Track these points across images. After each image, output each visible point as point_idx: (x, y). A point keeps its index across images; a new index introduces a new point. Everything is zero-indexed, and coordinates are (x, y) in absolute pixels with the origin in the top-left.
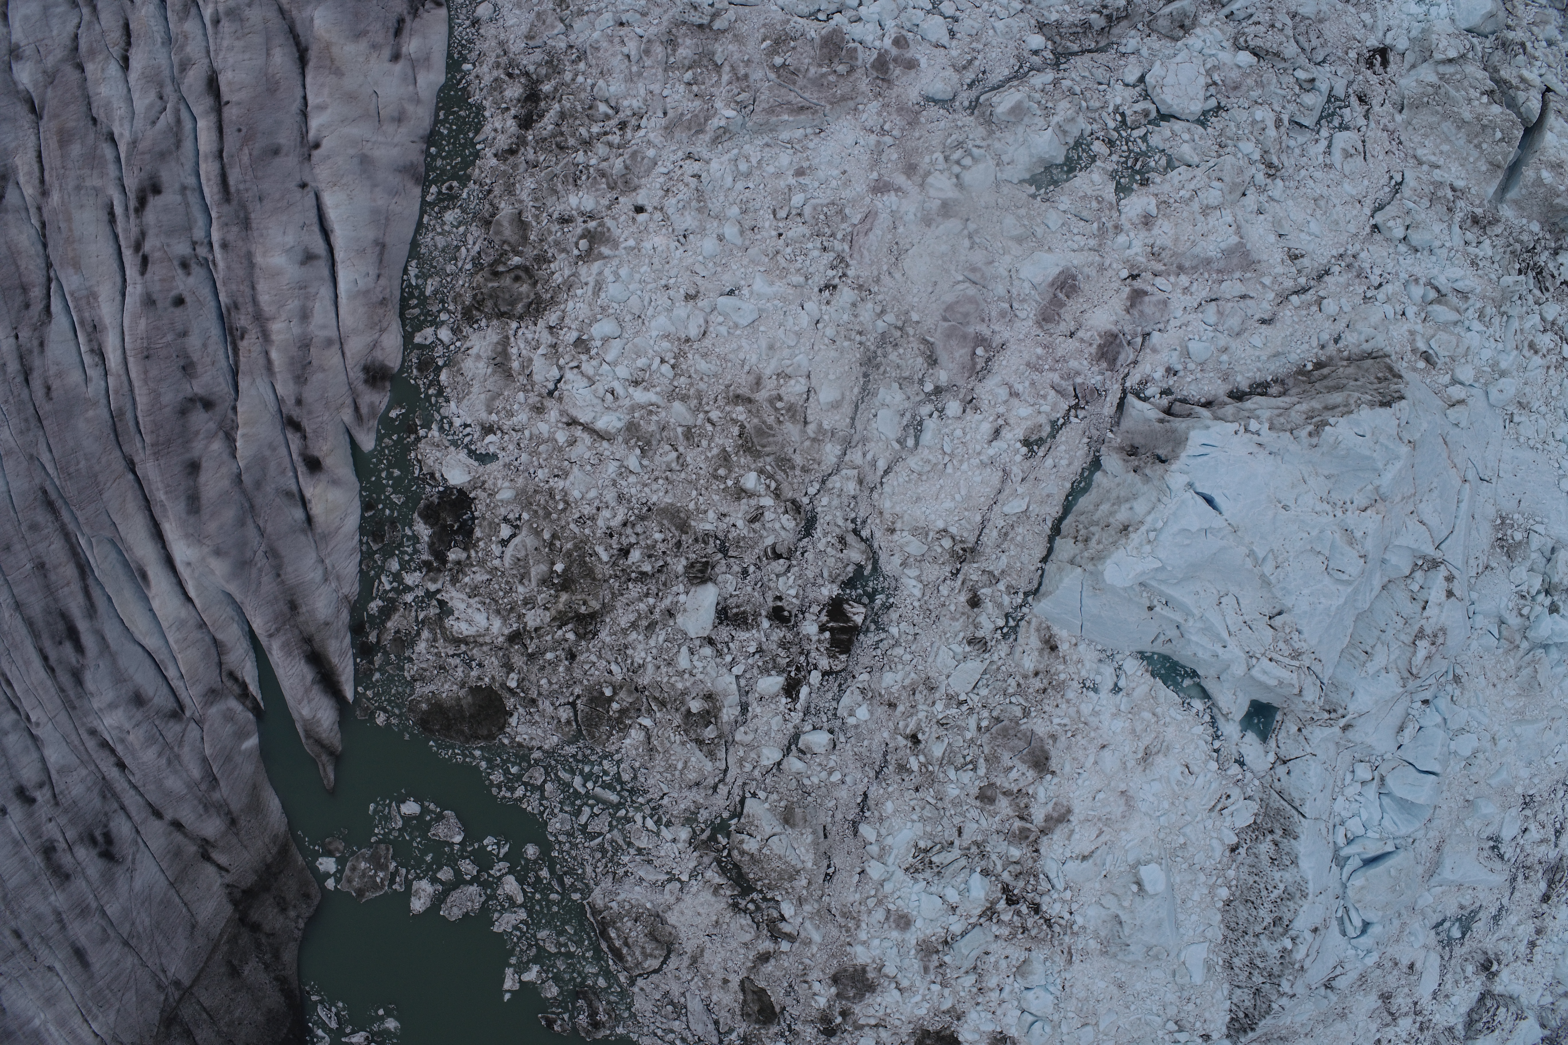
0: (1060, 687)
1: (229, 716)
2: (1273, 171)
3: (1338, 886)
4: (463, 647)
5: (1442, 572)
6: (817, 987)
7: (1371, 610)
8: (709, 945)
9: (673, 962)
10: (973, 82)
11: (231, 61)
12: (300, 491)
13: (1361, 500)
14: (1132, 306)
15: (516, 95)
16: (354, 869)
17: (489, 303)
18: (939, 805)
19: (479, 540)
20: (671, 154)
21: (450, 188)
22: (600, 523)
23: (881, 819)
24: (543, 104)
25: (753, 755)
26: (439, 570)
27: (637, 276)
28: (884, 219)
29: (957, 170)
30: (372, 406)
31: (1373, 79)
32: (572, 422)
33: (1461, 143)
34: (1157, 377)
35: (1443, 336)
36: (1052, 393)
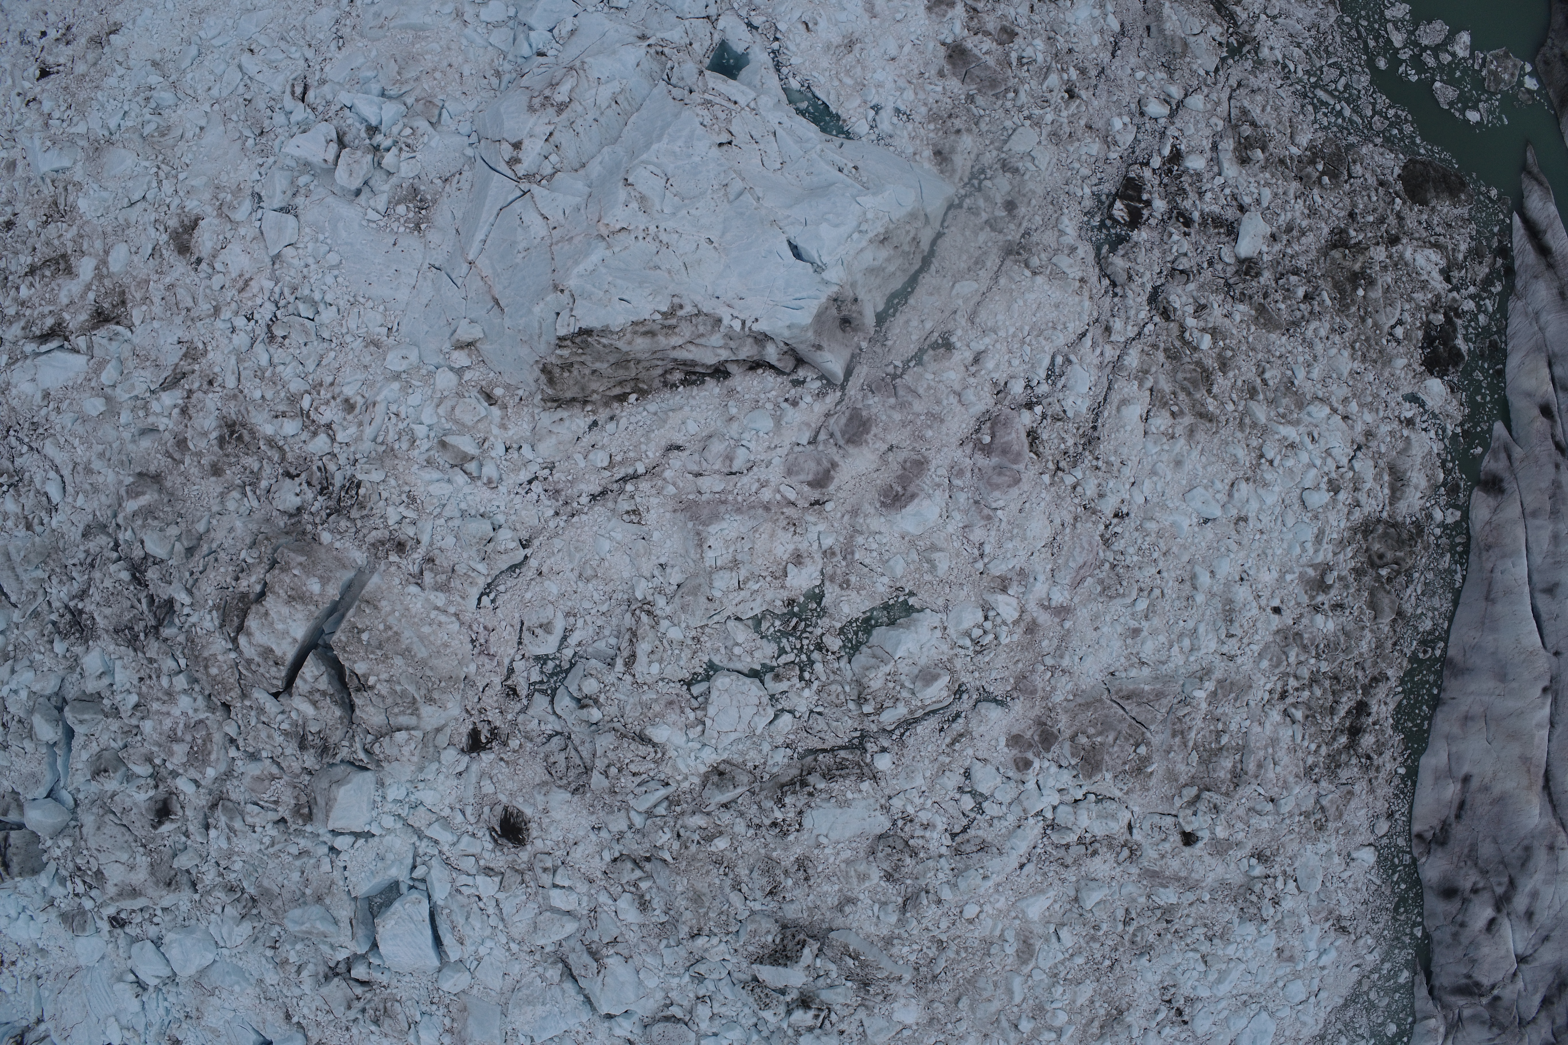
0: (933, 117)
2: (646, 607)
4: (1433, 240)
10: (954, 720)
12: (1556, 391)
14: (828, 471)
15: (1366, 737)
17: (1403, 537)
18: (1052, 34)
19: (1419, 328)
20: (1245, 663)
22: (1327, 326)
24: (1348, 724)
25: (1209, 106)
26: (1450, 308)
27: (1285, 545)
29: (988, 625)
30: (1497, 460)
31: (493, 716)
32: (1345, 418)
33: (407, 634)
34: (808, 399)
35: (468, 419)
36: (921, 391)
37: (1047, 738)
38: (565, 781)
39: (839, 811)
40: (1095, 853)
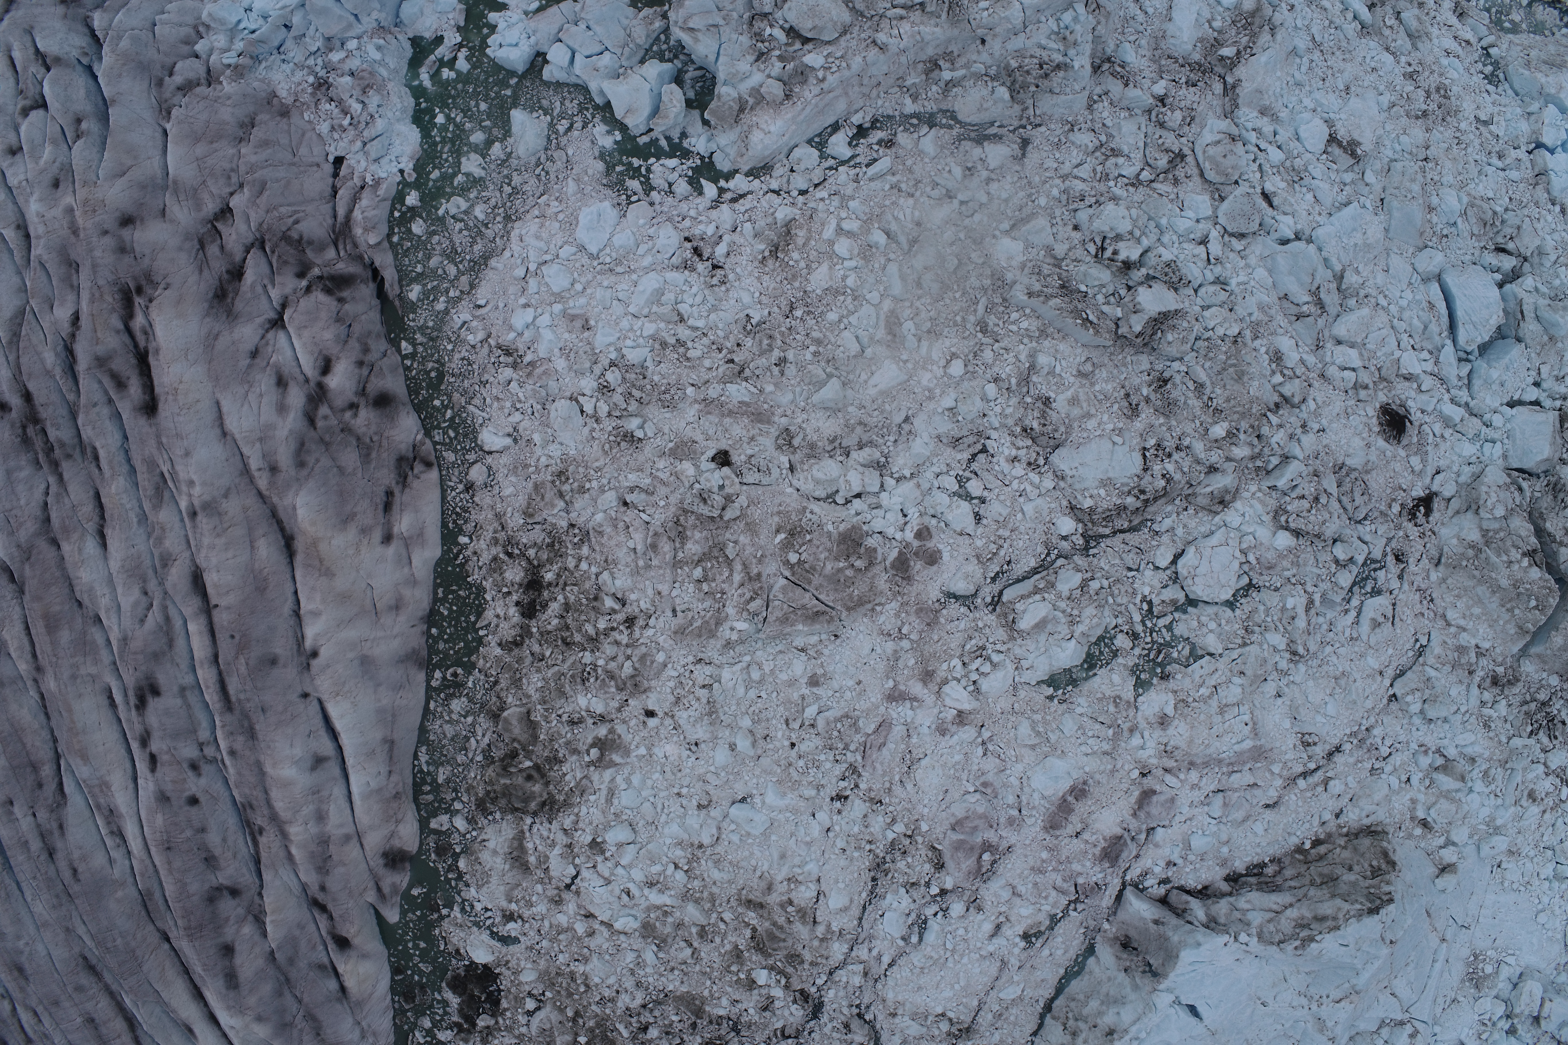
2: (1297, 658)
5: (1406, 1030)
11: (214, 561)
12: (332, 962)
13: (1336, 994)
14: (1140, 807)
15: (517, 579)
17: (503, 802)
19: (506, 1010)
20: (682, 656)
21: (455, 675)
22: (620, 1004)
24: (546, 593)
26: (469, 1032)
27: (649, 783)
28: (898, 731)
29: (974, 676)
30: (394, 886)
31: (1413, 532)
32: (589, 916)
33: (1494, 606)
34: (1157, 870)
35: (1444, 804)
36: (1054, 893)
37: (901, 566)
38: (1353, 476)
39: (1111, 475)
40: (832, 442)
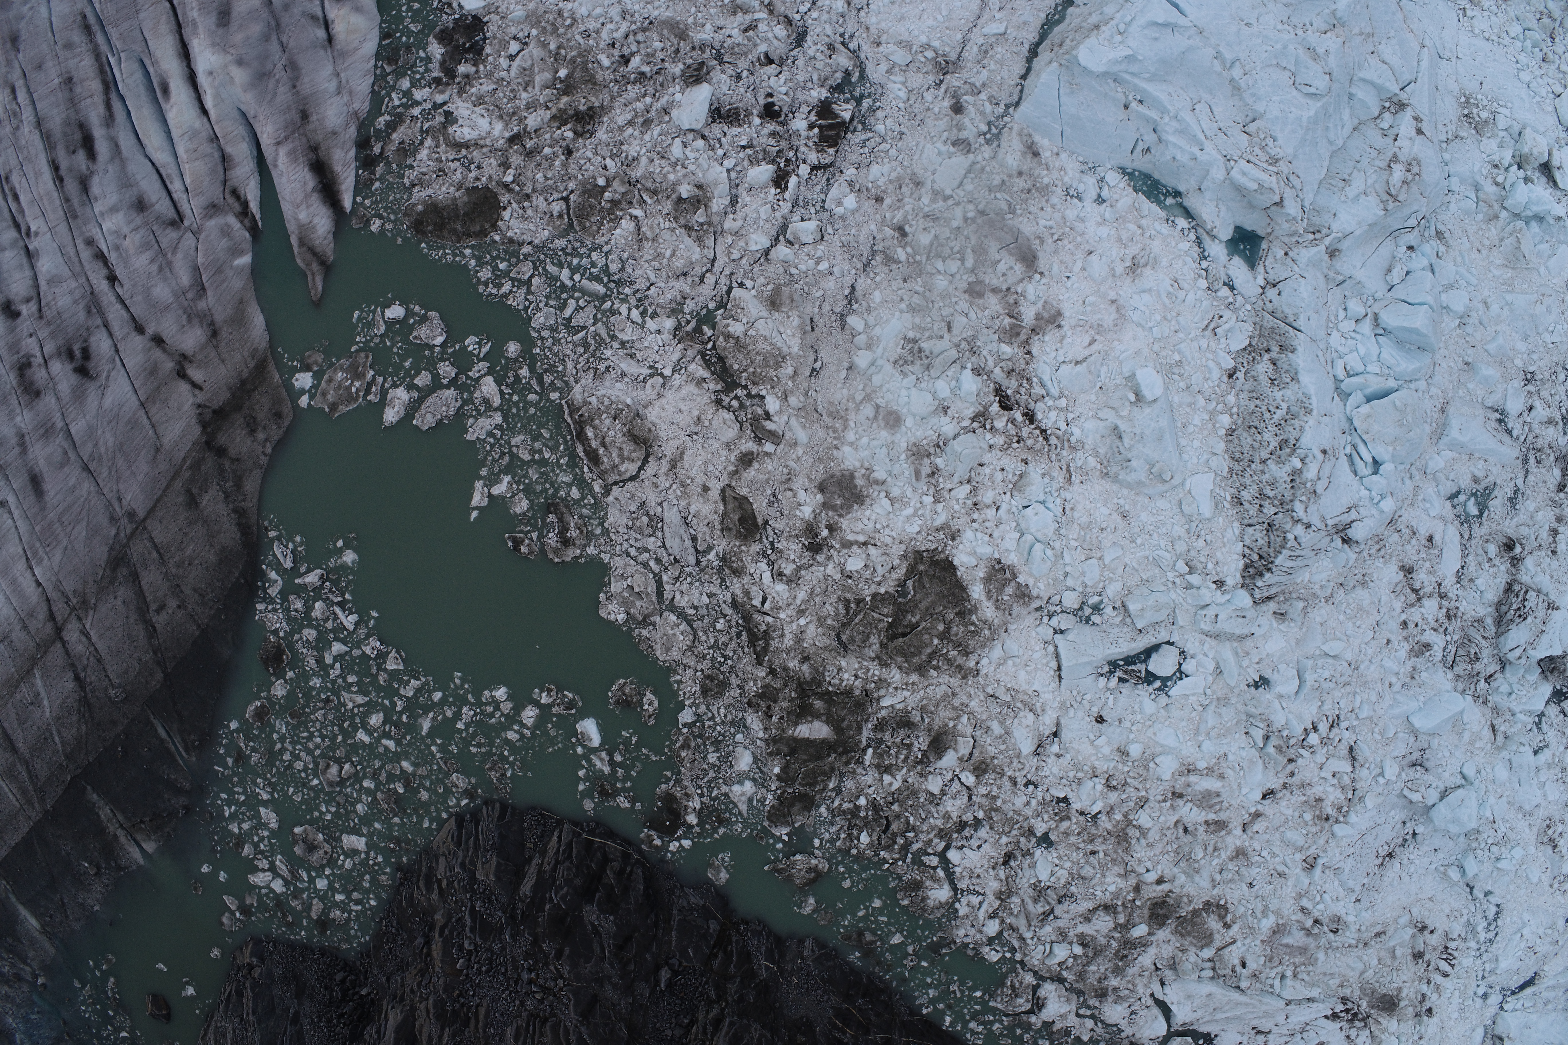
0: (1045, 191)
1: (226, 232)
3: (1344, 419)
4: (464, 152)
5: (1409, 113)
6: (802, 496)
7: (1343, 147)
8: (689, 444)
9: (651, 468)
12: (324, 14)
13: (1320, 22)
16: (330, 380)
18: (927, 294)
19: (488, 55)
22: (604, 35)
23: (869, 310)
25: (741, 243)
26: (448, 84)
